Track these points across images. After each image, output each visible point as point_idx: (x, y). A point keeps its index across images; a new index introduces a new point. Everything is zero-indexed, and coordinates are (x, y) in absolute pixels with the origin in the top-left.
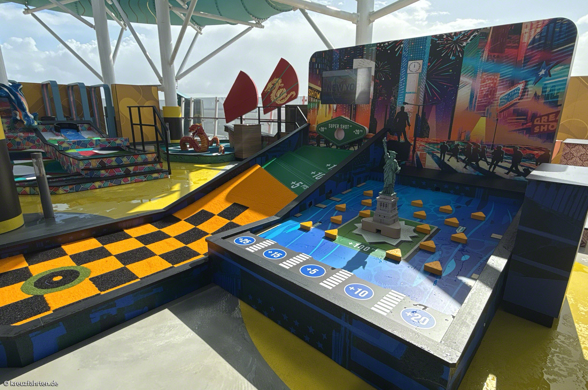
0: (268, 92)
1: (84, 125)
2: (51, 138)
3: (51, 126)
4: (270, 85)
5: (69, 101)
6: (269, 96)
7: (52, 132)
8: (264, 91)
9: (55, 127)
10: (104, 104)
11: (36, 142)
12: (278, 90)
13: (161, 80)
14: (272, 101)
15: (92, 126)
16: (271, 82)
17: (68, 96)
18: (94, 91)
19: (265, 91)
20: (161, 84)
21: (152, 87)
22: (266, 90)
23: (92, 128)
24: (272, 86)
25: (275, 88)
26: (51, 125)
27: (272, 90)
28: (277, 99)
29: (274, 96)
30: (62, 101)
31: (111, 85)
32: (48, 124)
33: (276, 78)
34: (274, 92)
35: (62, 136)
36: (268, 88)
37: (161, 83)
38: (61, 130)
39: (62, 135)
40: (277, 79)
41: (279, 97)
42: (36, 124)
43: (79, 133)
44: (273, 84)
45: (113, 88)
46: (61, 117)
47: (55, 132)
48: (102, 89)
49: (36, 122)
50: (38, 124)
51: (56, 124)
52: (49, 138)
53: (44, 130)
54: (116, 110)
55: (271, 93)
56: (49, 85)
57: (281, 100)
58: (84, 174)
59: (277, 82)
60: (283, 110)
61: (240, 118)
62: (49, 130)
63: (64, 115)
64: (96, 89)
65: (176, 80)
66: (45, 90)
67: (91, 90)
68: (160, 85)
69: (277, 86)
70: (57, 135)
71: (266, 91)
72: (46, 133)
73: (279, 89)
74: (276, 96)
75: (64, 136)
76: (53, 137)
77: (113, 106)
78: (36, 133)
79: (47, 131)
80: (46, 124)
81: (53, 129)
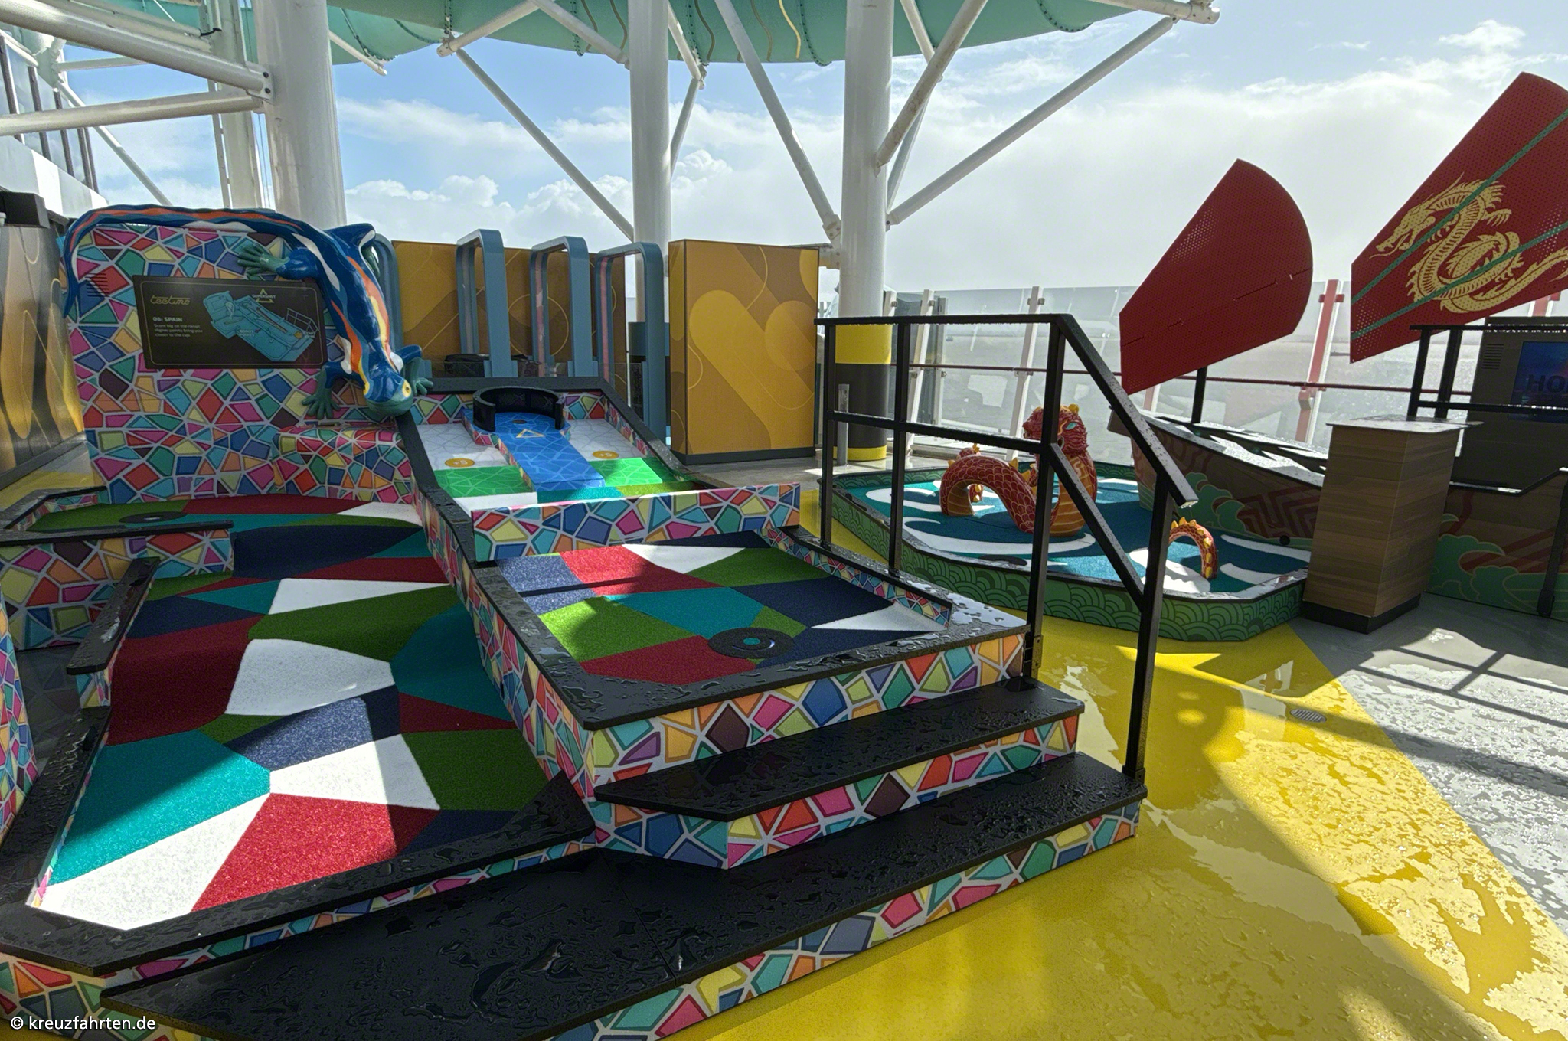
0: (1400, 252)
1: (582, 395)
2: (456, 456)
3: (464, 400)
4: (1419, 219)
5: (529, 303)
6: (1403, 274)
7: (466, 426)
8: (1371, 248)
9: (476, 403)
10: (632, 316)
11: (397, 475)
12: (1466, 241)
13: (831, 224)
14: (1418, 297)
15: (609, 402)
16: (1426, 204)
17: (528, 287)
18: (608, 269)
19: (1381, 248)
20: (828, 242)
21: (803, 251)
22: (1388, 243)
23: (606, 408)
24: (1432, 220)
25: (1445, 234)
26: (465, 398)
27: (1427, 245)
28: (1448, 287)
29: (1435, 272)
30: (509, 304)
31: (670, 243)
32: (453, 393)
33: (1466, 180)
34: (1437, 253)
35: (497, 447)
36: (1399, 232)
37: (830, 236)
38: (500, 420)
39: (500, 442)
40: (1473, 187)
41: (1465, 280)
42: (406, 393)
43: (562, 432)
44: (1440, 215)
45: (676, 252)
46: (502, 368)
47: (472, 427)
48: (631, 262)
49: (406, 384)
50: (418, 392)
51: (483, 396)
52: (447, 457)
53: (437, 419)
54: (677, 336)
55: (1418, 255)
56: (478, 250)
57: (1472, 295)
58: (610, 828)
59: (1471, 200)
60: (1471, 345)
61: (1194, 374)
62: (452, 419)
63: (512, 350)
64: (613, 260)
65: (888, 223)
66: (465, 267)
67: (600, 267)
68: (825, 246)
69: (1465, 221)
70: (480, 443)
71: (1387, 249)
72: (439, 428)
73: (1472, 236)
74: (1443, 272)
75: (505, 449)
76: (466, 452)
77: (667, 320)
78: (401, 433)
79: (446, 422)
80: (446, 393)
81: (469, 415)
